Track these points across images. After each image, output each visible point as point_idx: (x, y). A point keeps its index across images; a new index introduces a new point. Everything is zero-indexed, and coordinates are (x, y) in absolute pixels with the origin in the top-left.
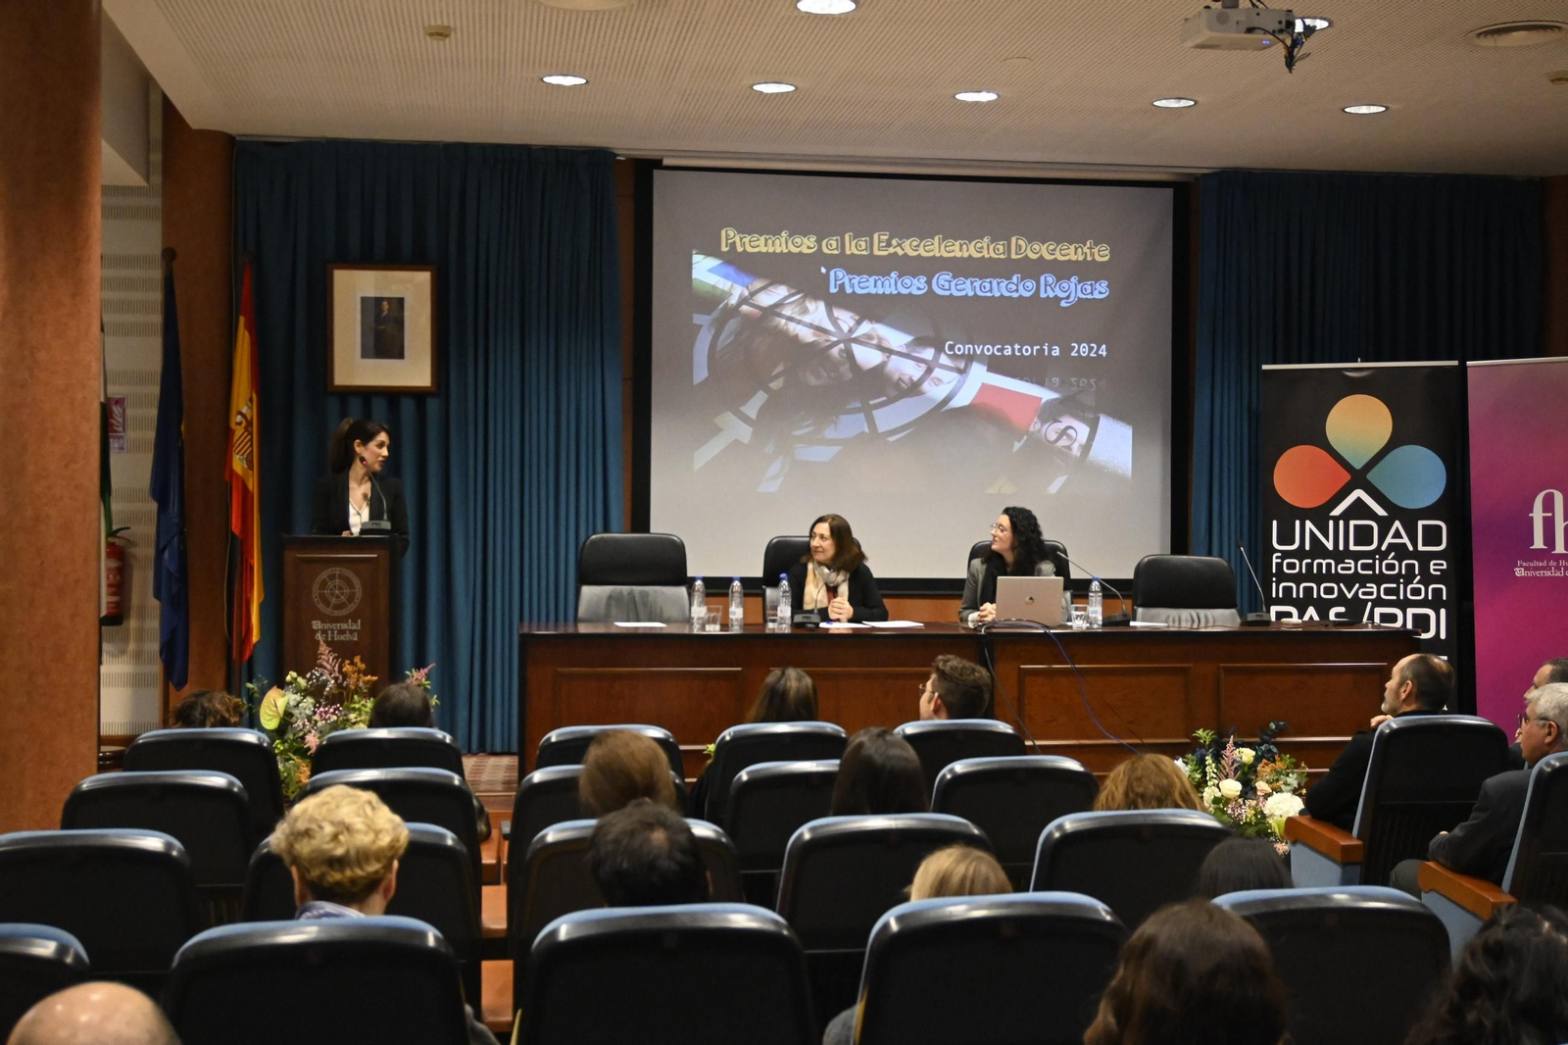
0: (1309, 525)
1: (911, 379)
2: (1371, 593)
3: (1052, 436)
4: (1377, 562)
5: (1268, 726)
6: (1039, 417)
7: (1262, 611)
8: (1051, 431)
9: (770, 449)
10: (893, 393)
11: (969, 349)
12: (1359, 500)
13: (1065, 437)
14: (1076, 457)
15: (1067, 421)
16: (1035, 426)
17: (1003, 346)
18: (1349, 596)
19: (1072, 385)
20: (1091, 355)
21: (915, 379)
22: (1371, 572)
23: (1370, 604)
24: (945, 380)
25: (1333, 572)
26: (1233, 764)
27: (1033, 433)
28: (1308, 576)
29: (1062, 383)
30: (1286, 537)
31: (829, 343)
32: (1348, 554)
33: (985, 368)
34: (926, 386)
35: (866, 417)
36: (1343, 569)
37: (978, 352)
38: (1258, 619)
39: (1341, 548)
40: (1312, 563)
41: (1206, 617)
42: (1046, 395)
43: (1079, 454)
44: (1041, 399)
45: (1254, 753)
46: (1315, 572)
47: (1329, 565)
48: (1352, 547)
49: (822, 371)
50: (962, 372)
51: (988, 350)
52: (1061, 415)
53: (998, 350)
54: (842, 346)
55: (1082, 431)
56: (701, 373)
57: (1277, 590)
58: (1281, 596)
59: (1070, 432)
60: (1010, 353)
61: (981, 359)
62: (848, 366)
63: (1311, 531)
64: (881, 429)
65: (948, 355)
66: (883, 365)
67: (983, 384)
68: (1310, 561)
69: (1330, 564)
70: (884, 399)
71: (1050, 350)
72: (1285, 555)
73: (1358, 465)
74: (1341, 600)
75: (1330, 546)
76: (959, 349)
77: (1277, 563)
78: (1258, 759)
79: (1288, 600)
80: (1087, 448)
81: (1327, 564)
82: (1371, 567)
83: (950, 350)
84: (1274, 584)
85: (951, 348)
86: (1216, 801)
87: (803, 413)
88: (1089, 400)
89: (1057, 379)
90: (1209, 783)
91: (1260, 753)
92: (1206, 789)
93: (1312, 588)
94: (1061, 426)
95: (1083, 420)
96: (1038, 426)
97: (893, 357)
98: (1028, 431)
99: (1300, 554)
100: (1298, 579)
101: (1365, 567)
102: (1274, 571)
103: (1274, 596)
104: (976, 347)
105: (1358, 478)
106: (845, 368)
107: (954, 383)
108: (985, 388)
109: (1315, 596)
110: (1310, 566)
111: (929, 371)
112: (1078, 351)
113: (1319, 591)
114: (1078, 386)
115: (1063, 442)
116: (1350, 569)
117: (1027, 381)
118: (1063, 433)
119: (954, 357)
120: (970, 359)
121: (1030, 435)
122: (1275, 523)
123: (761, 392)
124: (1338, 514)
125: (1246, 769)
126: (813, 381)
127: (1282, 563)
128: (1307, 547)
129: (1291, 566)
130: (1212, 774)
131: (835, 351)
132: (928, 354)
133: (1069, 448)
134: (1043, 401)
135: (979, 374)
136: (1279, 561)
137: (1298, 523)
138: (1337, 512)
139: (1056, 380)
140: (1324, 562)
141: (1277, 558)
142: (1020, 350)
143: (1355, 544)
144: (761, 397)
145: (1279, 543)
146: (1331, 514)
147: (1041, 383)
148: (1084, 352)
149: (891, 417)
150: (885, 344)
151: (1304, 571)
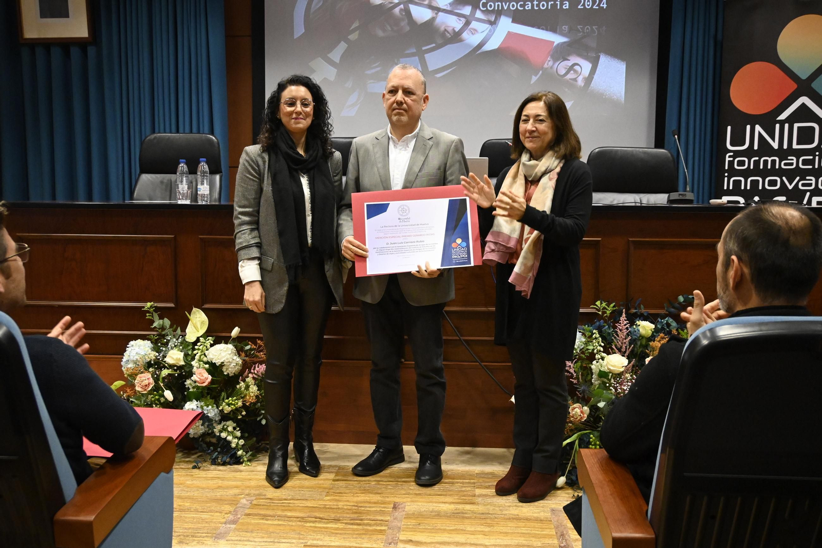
0: (758, 128)
1: (453, 30)
2: (810, 185)
3: (562, 71)
4: (817, 158)
5: (676, 298)
6: (552, 57)
7: (685, 190)
8: (562, 68)
9: (349, 84)
10: (440, 41)
11: (498, 5)
12: (803, 105)
13: (572, 72)
14: (580, 86)
15: (574, 59)
16: (549, 63)
17: (525, 3)
18: (790, 187)
19: (579, 31)
20: (594, 7)
21: (457, 30)
22: (811, 167)
23: (808, 194)
24: (480, 31)
25: (777, 167)
26: (628, 335)
27: (547, 68)
28: (756, 171)
29: (570, 30)
30: (738, 139)
31: (392, 5)
32: (791, 151)
33: (511, 20)
34: (465, 35)
35: (420, 60)
36: (785, 164)
37: (506, 8)
38: (681, 197)
39: (785, 147)
40: (759, 161)
41: (648, 201)
42: (557, 39)
43: (583, 85)
44: (554, 42)
45: (653, 326)
46: (761, 167)
47: (774, 162)
48: (795, 146)
49: (388, 27)
50: (492, 23)
51: (513, 6)
52: (569, 55)
53: (521, 6)
54: (402, 6)
55: (586, 67)
56: (299, 30)
57: (728, 183)
58: (731, 188)
59: (577, 68)
60: (530, 8)
61: (507, 13)
62: (407, 21)
63: (760, 133)
64: (430, 69)
65: (482, 11)
66: (433, 20)
67: (508, 32)
68: (757, 158)
69: (775, 160)
70: (434, 45)
71: (562, 4)
72: (737, 154)
73: (804, 76)
74: (783, 191)
75: (775, 145)
76: (491, 6)
77: (729, 161)
78: (656, 331)
79: (737, 191)
80: (589, 79)
81: (772, 160)
82: (811, 162)
83: (483, 7)
84: (726, 179)
85: (485, 5)
86: (603, 375)
87: (373, 57)
88: (593, 44)
89: (567, 27)
90: (597, 356)
91: (659, 326)
92: (594, 362)
93: (758, 181)
94: (570, 63)
95: (586, 58)
96: (551, 63)
97: (440, 14)
98: (542, 68)
99: (749, 153)
100: (746, 174)
101: (805, 162)
102: (726, 168)
103: (725, 188)
104: (504, 4)
105: (804, 87)
106: (404, 23)
107: (487, 31)
108: (510, 35)
109: (760, 188)
110: (757, 163)
111: (468, 23)
112: (584, 5)
113: (764, 183)
114: (584, 32)
115: (571, 75)
116: (792, 164)
117: (543, 29)
118: (571, 68)
119: (486, 12)
120: (499, 13)
121: (545, 71)
122: (729, 128)
123: (342, 42)
124: (784, 118)
125: (644, 342)
126: (380, 33)
127: (734, 160)
128: (756, 147)
129: (741, 163)
130: (599, 348)
131: (397, 10)
132: (467, 10)
133: (575, 80)
134: (555, 44)
135: (506, 25)
136: (731, 159)
137: (748, 127)
138: (783, 117)
139: (565, 28)
140: (770, 159)
141: (730, 157)
142: (538, 5)
143: (798, 144)
144: (343, 46)
145: (732, 145)
146: (778, 119)
147: (554, 30)
148: (588, 5)
149: (438, 59)
150: (434, 4)
151: (752, 167)
